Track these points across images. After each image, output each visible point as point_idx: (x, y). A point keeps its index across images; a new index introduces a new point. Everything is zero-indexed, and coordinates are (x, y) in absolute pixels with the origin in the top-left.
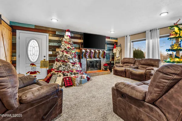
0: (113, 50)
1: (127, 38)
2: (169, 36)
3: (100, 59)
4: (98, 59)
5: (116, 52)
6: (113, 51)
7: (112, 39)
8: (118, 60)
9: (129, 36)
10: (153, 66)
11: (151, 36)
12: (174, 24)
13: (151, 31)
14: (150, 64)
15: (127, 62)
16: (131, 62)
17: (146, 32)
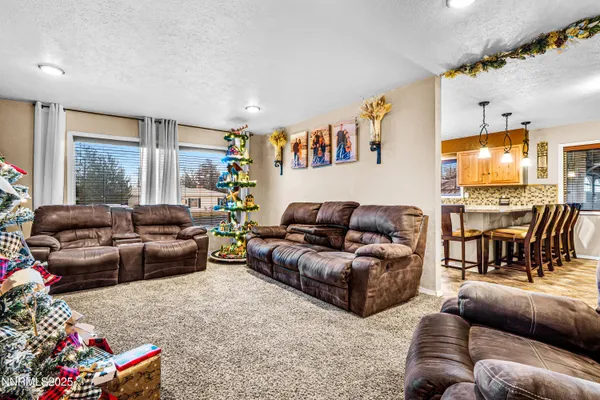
1: (47, 114)
9: (61, 107)
10: (180, 224)
11: (157, 139)
12: (233, 130)
13: (158, 122)
14: (170, 220)
15: (74, 222)
16: (98, 220)
17: (143, 120)
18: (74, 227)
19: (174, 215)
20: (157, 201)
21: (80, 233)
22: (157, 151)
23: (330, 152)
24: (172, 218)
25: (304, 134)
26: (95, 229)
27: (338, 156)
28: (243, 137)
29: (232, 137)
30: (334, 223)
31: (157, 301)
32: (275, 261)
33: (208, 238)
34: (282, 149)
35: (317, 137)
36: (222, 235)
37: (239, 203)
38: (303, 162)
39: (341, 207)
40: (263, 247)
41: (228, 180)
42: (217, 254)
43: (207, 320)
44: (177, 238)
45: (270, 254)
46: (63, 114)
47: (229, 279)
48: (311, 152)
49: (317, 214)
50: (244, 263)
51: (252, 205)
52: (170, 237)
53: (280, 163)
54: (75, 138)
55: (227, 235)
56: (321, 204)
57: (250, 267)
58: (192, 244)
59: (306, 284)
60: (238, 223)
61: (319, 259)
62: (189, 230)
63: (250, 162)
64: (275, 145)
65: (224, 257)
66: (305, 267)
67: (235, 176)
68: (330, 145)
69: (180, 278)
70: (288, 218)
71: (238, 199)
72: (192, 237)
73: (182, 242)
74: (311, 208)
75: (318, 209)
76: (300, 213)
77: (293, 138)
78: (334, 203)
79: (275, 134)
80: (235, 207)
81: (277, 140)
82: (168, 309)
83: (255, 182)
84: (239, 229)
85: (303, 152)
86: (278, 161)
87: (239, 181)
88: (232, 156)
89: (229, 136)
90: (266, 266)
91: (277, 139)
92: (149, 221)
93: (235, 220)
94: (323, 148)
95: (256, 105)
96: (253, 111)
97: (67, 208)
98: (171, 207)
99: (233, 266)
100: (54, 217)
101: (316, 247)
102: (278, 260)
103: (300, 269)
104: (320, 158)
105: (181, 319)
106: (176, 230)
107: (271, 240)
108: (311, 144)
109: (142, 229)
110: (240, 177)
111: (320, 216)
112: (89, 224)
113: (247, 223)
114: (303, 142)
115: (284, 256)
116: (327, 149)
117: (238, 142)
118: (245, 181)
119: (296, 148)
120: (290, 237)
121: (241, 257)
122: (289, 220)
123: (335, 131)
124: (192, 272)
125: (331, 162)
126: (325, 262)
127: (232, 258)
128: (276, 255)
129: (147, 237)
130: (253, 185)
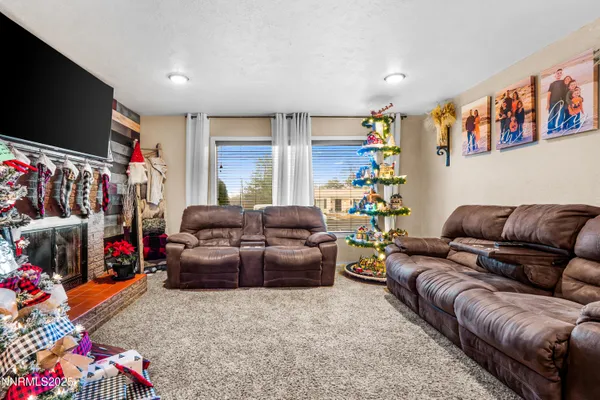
0: (127, 167)
1: (195, 124)
2: (365, 142)
3: (84, 216)
4: (73, 220)
5: (146, 179)
6: (127, 175)
7: (122, 112)
8: (156, 216)
9: (205, 116)
10: (311, 228)
11: (289, 135)
12: (373, 113)
13: (289, 117)
14: (300, 223)
15: (211, 222)
16: (230, 220)
17: (275, 117)
18: (212, 226)
19: (303, 218)
20: (289, 202)
21: (216, 232)
22: (289, 148)
23: (535, 121)
24: (301, 220)
25: (484, 101)
26: (228, 230)
27: (551, 126)
28: (386, 120)
29: (371, 121)
30: (537, 242)
31: (261, 317)
32: (420, 290)
33: (336, 248)
34: (449, 129)
35: (508, 101)
36: (357, 244)
37: (380, 206)
38: (482, 144)
39: (555, 214)
40: (406, 269)
41: (366, 176)
42: (352, 268)
43: (299, 360)
44: (306, 245)
45: (413, 280)
46: (207, 122)
47: (357, 304)
48: (497, 127)
49: (503, 224)
50: (384, 283)
51: (400, 208)
52: (298, 242)
53: (446, 148)
54: (218, 143)
55: (363, 245)
56: (513, 209)
57: (391, 292)
58: (316, 252)
59: (468, 342)
60: (380, 230)
61: (495, 306)
62: (316, 236)
63: (397, 151)
64: (437, 126)
65: (359, 272)
66: (465, 313)
67: (376, 171)
68: (534, 110)
69: (300, 291)
70: (453, 228)
71: (379, 200)
72: (317, 245)
73: (307, 249)
74: (494, 214)
75: (507, 217)
76: (473, 222)
77: (465, 111)
78: (540, 207)
79: (436, 109)
80: (374, 210)
81: (439, 118)
82: (266, 332)
83: (404, 177)
84: (379, 238)
85: (483, 129)
86: (441, 147)
87: (381, 176)
88: (372, 145)
89: (367, 122)
90: (409, 296)
91: (439, 116)
92: (278, 223)
93: (377, 227)
94: (520, 118)
95: (399, 70)
96: (395, 81)
97: (206, 208)
98: (301, 209)
99: (370, 287)
100: (196, 216)
101: (497, 279)
102: (424, 291)
103: (458, 314)
104: (515, 134)
105: (271, 349)
106: (305, 234)
107: (421, 258)
108: (496, 114)
109: (271, 232)
110: (382, 171)
111: (508, 227)
112: (223, 223)
113: (391, 232)
114: (483, 113)
115: (434, 287)
116: (528, 117)
117: (380, 126)
118: (388, 177)
119: (471, 124)
120: (455, 256)
121: (380, 276)
122: (455, 232)
123: (544, 85)
124: (317, 286)
125: (535, 138)
126: (506, 313)
127: (368, 274)
128: (422, 283)
129: (275, 240)
130: (401, 181)
